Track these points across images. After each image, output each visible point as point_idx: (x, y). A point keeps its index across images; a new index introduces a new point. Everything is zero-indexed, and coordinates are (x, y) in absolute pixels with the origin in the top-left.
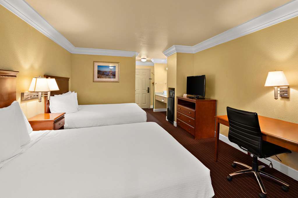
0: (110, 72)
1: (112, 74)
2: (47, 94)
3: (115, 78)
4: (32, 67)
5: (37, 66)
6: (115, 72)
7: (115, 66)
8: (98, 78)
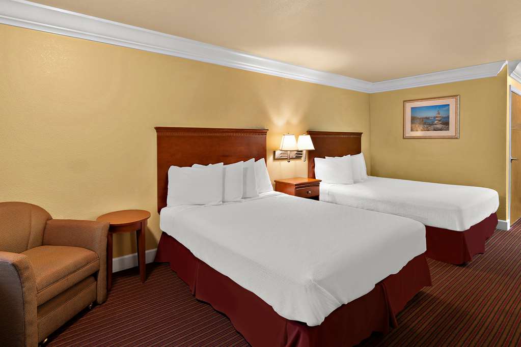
0: (437, 119)
1: (441, 122)
2: (301, 154)
3: (448, 129)
4: (288, 123)
5: (295, 121)
6: (448, 117)
7: (449, 105)
8: (412, 130)
